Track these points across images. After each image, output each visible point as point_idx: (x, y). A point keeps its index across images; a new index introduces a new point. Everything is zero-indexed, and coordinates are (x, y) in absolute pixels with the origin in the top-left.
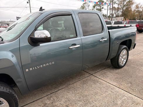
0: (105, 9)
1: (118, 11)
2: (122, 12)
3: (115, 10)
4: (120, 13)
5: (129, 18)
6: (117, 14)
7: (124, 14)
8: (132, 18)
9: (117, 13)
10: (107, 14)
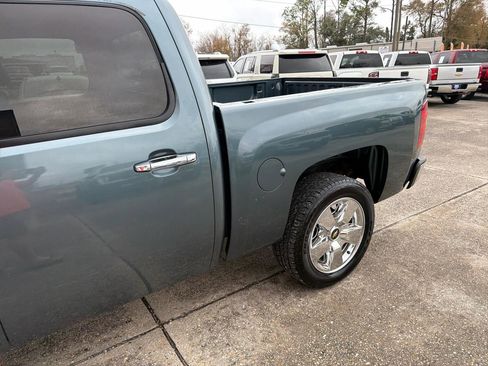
0: (384, 10)
1: (432, 14)
2: (448, 20)
3: (421, 12)
4: (438, 22)
5: (473, 40)
6: (427, 28)
7: (455, 26)
8: (481, 42)
9: (428, 23)
10: (390, 29)
